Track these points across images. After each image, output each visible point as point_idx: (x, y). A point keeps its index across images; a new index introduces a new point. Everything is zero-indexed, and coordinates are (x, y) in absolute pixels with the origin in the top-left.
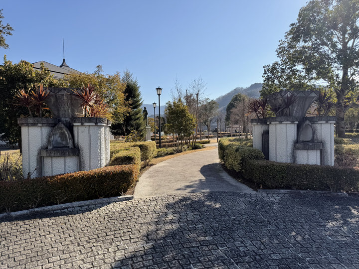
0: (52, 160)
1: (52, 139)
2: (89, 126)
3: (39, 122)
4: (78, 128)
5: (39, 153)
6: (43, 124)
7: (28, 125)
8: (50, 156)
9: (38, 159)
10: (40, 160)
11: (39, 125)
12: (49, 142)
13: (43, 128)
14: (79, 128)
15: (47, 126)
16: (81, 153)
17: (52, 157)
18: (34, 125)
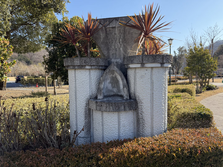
0: (102, 115)
1: (102, 86)
2: (152, 68)
3: (86, 64)
4: (135, 72)
5: (88, 104)
6: (91, 66)
7: (74, 67)
8: (100, 110)
9: (86, 112)
10: (89, 113)
11: (87, 67)
12: (99, 89)
13: (92, 71)
14: (137, 71)
15: (96, 69)
16: (140, 107)
17: (102, 111)
18: (81, 67)
